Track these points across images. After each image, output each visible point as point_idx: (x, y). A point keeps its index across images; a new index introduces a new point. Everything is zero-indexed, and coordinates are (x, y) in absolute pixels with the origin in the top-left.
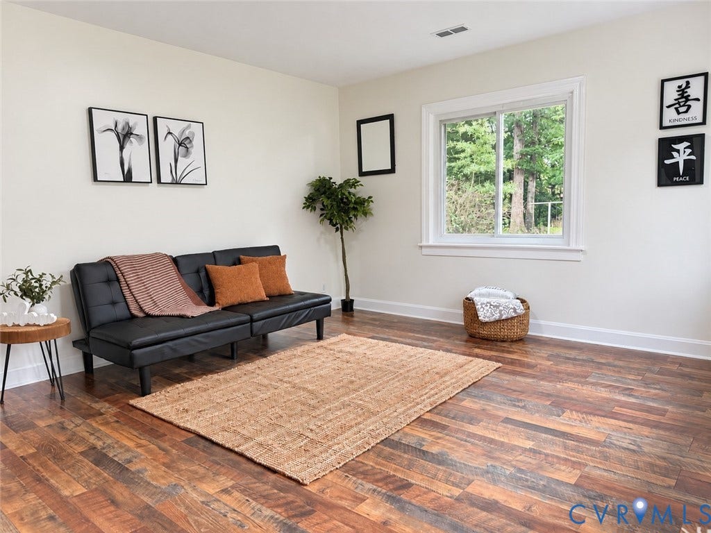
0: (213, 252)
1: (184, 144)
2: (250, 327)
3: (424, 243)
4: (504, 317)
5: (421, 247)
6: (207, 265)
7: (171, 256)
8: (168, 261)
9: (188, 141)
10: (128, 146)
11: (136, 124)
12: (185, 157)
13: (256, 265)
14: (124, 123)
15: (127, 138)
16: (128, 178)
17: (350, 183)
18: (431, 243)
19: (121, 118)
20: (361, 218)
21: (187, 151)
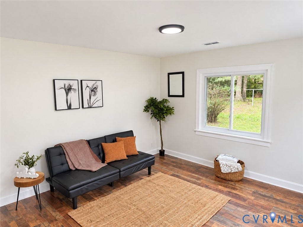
0: (105, 136)
1: (94, 90)
2: (119, 175)
3: (196, 130)
4: (232, 172)
5: (195, 131)
6: (102, 143)
7: (87, 140)
8: (85, 143)
9: (95, 89)
10: (69, 94)
11: (73, 84)
12: (94, 96)
13: (122, 142)
14: (68, 85)
15: (69, 91)
16: (69, 108)
17: (165, 101)
18: (200, 130)
19: (67, 83)
20: (169, 116)
21: (95, 93)
